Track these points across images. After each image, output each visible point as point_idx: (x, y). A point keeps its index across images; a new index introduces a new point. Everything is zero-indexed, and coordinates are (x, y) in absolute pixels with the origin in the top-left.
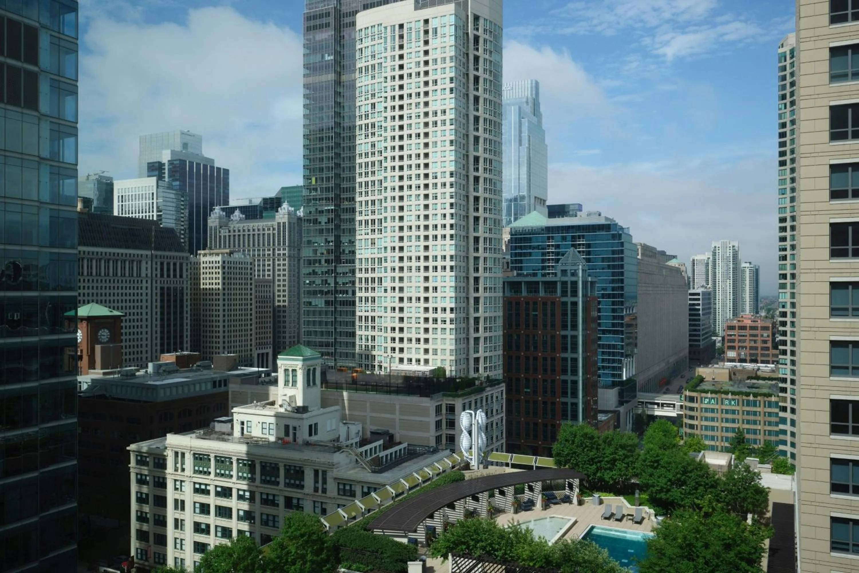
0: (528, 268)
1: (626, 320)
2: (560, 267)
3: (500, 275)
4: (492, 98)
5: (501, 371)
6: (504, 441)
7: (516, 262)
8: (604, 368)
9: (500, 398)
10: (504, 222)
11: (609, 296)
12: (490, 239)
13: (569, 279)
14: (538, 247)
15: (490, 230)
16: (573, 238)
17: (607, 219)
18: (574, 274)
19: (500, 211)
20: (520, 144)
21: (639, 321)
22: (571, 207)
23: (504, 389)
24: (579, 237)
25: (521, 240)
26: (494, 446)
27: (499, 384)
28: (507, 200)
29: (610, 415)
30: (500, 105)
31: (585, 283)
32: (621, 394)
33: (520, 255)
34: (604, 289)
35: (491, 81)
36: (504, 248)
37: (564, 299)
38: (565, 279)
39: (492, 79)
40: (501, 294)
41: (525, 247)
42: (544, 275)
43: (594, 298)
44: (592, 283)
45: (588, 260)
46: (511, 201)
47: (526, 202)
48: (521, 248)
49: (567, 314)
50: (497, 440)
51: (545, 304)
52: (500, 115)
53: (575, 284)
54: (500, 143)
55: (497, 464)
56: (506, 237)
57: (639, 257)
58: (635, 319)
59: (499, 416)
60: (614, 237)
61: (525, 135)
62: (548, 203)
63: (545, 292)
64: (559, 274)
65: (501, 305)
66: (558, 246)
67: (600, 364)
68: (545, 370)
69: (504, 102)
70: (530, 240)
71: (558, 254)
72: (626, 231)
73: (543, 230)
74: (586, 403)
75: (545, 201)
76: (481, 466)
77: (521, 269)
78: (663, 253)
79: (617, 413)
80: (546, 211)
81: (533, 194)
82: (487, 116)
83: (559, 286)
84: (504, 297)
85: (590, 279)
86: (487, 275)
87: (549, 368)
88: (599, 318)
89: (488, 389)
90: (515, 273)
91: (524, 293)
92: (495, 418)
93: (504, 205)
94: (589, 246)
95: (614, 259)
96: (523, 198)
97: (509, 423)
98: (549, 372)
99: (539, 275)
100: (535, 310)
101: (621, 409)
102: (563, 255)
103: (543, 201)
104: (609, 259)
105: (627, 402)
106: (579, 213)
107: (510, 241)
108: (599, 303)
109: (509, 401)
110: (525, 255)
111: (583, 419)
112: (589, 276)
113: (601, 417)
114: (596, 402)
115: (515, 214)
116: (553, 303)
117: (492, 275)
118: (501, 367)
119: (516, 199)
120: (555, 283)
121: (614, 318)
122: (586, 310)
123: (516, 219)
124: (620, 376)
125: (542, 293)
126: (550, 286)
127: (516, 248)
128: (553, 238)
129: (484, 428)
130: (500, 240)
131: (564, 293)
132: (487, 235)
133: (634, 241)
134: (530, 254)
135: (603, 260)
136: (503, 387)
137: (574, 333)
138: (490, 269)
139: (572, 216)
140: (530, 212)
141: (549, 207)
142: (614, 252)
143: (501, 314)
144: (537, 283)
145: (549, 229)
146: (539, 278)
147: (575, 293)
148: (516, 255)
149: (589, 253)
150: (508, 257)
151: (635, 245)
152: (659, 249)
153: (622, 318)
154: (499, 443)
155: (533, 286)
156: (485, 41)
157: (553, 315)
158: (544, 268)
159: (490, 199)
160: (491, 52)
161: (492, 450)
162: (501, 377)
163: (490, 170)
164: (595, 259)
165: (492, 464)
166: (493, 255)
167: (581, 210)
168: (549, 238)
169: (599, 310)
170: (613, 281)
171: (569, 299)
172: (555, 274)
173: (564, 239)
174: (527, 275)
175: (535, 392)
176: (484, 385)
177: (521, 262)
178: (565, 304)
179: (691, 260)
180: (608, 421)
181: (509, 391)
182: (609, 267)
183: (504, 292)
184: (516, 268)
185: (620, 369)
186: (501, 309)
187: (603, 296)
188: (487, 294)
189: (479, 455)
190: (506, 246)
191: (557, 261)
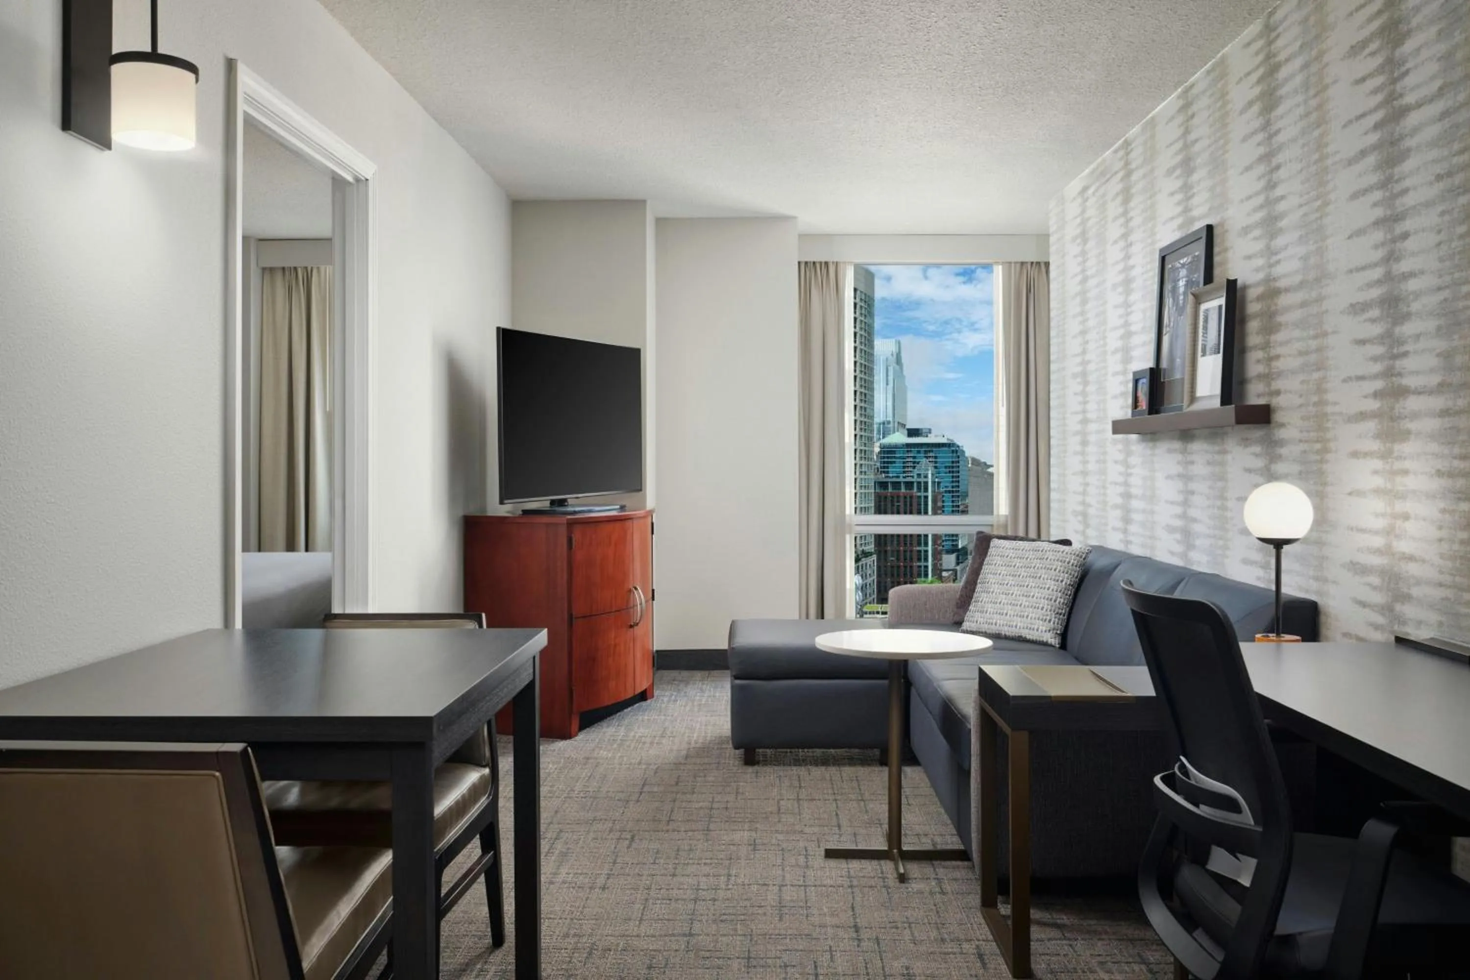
0: (893, 472)
1: (961, 508)
2: (916, 471)
3: (872, 476)
4: (866, 349)
5: (873, 546)
6: (875, 596)
7: (884, 467)
8: (946, 540)
9: (872, 565)
10: (875, 439)
11: (949, 492)
12: (865, 451)
13: (922, 480)
14: (900, 458)
15: (865, 444)
16: (926, 452)
17: (948, 439)
18: (926, 477)
19: (872, 431)
20: (887, 384)
21: (969, 509)
22: (924, 431)
23: (875, 558)
24: (930, 451)
25: (888, 452)
26: (868, 600)
27: (871, 555)
28: (877, 424)
29: (950, 572)
30: (872, 355)
31: (933, 482)
32: (958, 558)
33: (888, 463)
34: (946, 487)
35: (865, 337)
36: (875, 457)
37: (919, 494)
38: (919, 480)
39: (866, 335)
40: (873, 491)
41: (891, 457)
42: (904, 477)
43: (940, 493)
44: (939, 483)
45: (936, 467)
46: (880, 424)
47: (891, 425)
48: (888, 458)
49: (920, 505)
50: (870, 596)
51: (905, 497)
52: (872, 362)
53: (926, 483)
54: (872, 382)
55: (870, 613)
56: (877, 450)
57: (970, 465)
58: (967, 507)
59: (872, 579)
60: (953, 451)
61: (891, 378)
62: (908, 427)
63: (906, 489)
64: (916, 477)
65: (873, 498)
66: (914, 457)
67: (944, 539)
68: (905, 544)
69: (875, 354)
70: (894, 452)
71: (914, 463)
72: (961, 448)
73: (903, 445)
74: (934, 566)
75: (905, 425)
76: (858, 616)
77: (888, 472)
78: (985, 464)
79: (955, 571)
80: (906, 432)
81: (897, 420)
82: (863, 362)
83: (915, 484)
84: (875, 492)
85: (937, 480)
86: (863, 476)
87: (908, 543)
88: (943, 506)
89: (863, 559)
90: (883, 475)
91: (890, 490)
92: (869, 580)
93: (875, 426)
94: (936, 457)
95: (953, 467)
96: (889, 422)
97: (879, 583)
98: (908, 545)
99: (901, 478)
100: (898, 502)
101: (958, 568)
102: (918, 463)
103: (904, 426)
104: (949, 467)
105: (962, 563)
106: (929, 435)
107: (880, 453)
108: (943, 496)
109: (879, 567)
110: (891, 463)
111: (932, 576)
112: (937, 477)
113: (944, 574)
114: (941, 565)
115: (883, 434)
116: (911, 497)
117: (866, 477)
118: (873, 543)
119: (884, 423)
120: (912, 483)
121: (953, 506)
122: (935, 501)
123: (884, 437)
124: (957, 545)
125: (903, 490)
126: (909, 485)
127: (884, 458)
128: (911, 451)
129: (860, 588)
130: (872, 452)
131: (919, 489)
132: (863, 448)
133: (967, 454)
134: (894, 462)
135: (946, 467)
136: (875, 557)
138: (865, 472)
139: (924, 436)
140: (894, 432)
141: (909, 430)
142: (953, 462)
143: (873, 505)
144: (900, 483)
145: (908, 445)
146: (901, 479)
147: (926, 490)
148: (884, 462)
149: (936, 462)
150: (878, 464)
151: (967, 458)
152: (983, 460)
153: (958, 506)
154: (872, 598)
155: (897, 485)
156: (861, 307)
157: (911, 505)
158: (904, 472)
159: (865, 422)
160: (865, 316)
161: (866, 603)
162: (873, 550)
163: (865, 401)
164: (941, 467)
165: (866, 613)
166: (867, 462)
167: (930, 433)
168: (908, 451)
169: (943, 502)
170: (953, 482)
171: (922, 494)
172: (913, 477)
173: (919, 452)
174: (893, 477)
175: (898, 559)
176: (860, 556)
177: (888, 467)
178: (920, 497)
180: (949, 577)
181: (879, 560)
182: (950, 472)
183: (875, 489)
184: (884, 472)
185: (957, 540)
186: (873, 502)
187: (946, 492)
188: (863, 491)
189: (856, 607)
190: (877, 456)
191: (914, 467)
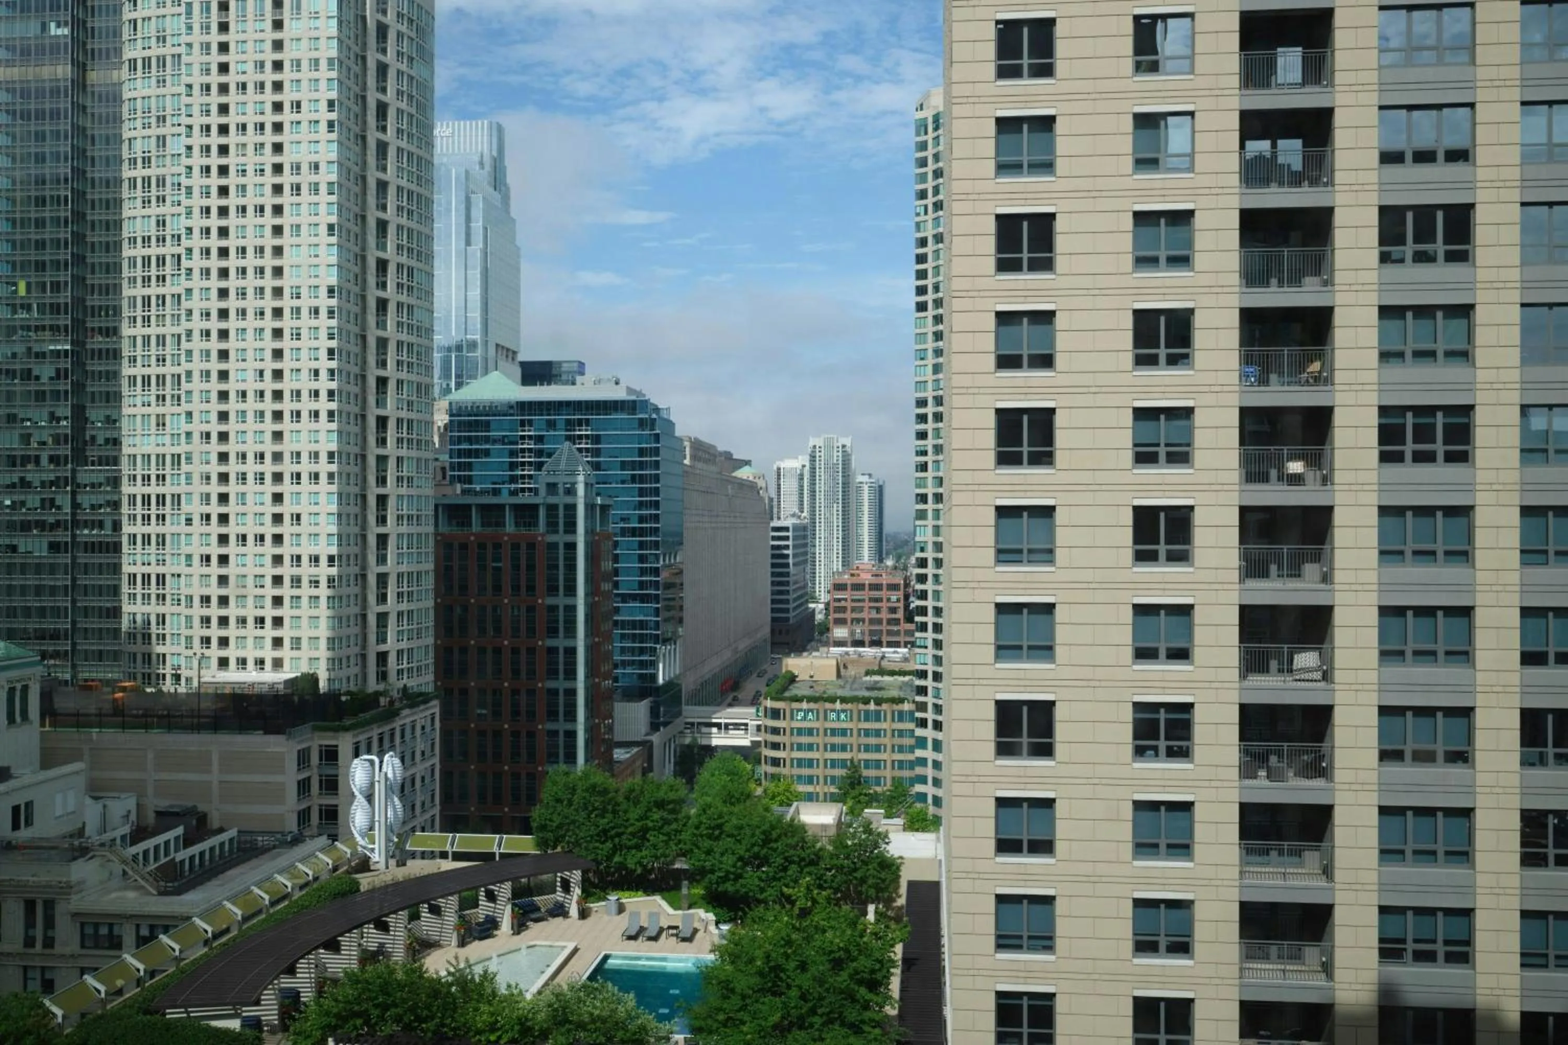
0: (483, 479)
1: (664, 576)
2: (544, 477)
3: (429, 491)
4: (413, 149)
5: (430, 677)
6: (437, 810)
7: (460, 466)
8: (624, 664)
9: (428, 729)
10: (437, 390)
11: (633, 532)
12: (410, 422)
13: (560, 500)
14: (502, 440)
15: (410, 404)
16: (570, 424)
17: (630, 390)
18: (571, 491)
19: (429, 369)
20: (468, 243)
21: (687, 579)
22: (565, 367)
23: (437, 710)
24: (580, 422)
25: (471, 426)
26: (417, 822)
27: (426, 702)
28: (441, 349)
29: (635, 750)
30: (430, 163)
31: (590, 507)
32: (654, 712)
33: (469, 453)
34: (625, 519)
35: (411, 116)
36: (436, 439)
37: (552, 538)
38: (552, 500)
39: (412, 110)
40: (431, 529)
41: (477, 440)
42: (514, 493)
43: (607, 536)
44: (604, 508)
45: (597, 466)
46: (449, 349)
47: (479, 353)
48: (469, 440)
49: (556, 567)
50: (424, 811)
51: (515, 547)
52: (430, 182)
53: (571, 509)
54: (430, 238)
55: (423, 855)
56: (441, 419)
57: (687, 462)
58: (681, 572)
59: (428, 764)
60: (642, 423)
61: (477, 225)
62: (521, 357)
63: (517, 524)
64: (543, 491)
65: (431, 549)
66: (540, 439)
67: (617, 658)
68: (516, 672)
69: (436, 161)
70: (487, 426)
71: (540, 453)
72: (664, 415)
73: (511, 407)
74: (591, 730)
75: (515, 353)
76: (392, 862)
77: (469, 480)
78: (728, 456)
79: (647, 746)
80: (518, 371)
81: (493, 339)
82: (404, 183)
83: (542, 513)
84: (436, 534)
85: (599, 501)
86: (404, 491)
87: (523, 667)
88: (616, 572)
89: (406, 712)
90: (458, 487)
91: (476, 527)
92: (420, 768)
93: (437, 356)
94: (597, 439)
95: (642, 465)
96: (473, 345)
97: (446, 775)
98: (523, 675)
99: (505, 493)
100: (497, 559)
101: (655, 738)
102: (550, 455)
103: (511, 353)
104: (633, 465)
105: (666, 724)
106: (579, 379)
107: (448, 427)
108: (616, 545)
109: (446, 734)
110: (477, 453)
111: (587, 761)
112: (598, 494)
113: (620, 754)
114: (610, 728)
115: (457, 376)
116: (531, 546)
117: (413, 492)
118: (431, 669)
119: (459, 348)
120: (535, 507)
121: (643, 572)
122: (593, 558)
123: (459, 385)
124: (654, 677)
125: (510, 528)
126: (526, 513)
127: (460, 440)
128: (530, 423)
129: (397, 789)
130: (430, 423)
131: (552, 526)
132: (404, 414)
133: (678, 433)
134: (487, 453)
135: (624, 465)
136: (435, 707)
137: (569, 601)
138: (410, 479)
139: (566, 383)
140: (486, 372)
141: (523, 365)
142: (642, 452)
143: (431, 566)
144: (501, 507)
145: (524, 407)
146: (505, 499)
147: (571, 526)
148: (460, 453)
149: (597, 453)
150: (445, 457)
151: (681, 440)
152: (721, 448)
153: (656, 571)
154: (427, 816)
155: (492, 513)
156: (400, 35)
157: (531, 567)
158: (513, 480)
159: (410, 346)
160: (411, 59)
161: (413, 830)
162: (430, 689)
163: (410, 289)
164: (610, 465)
165: (413, 855)
166: (414, 453)
167: (582, 373)
168: (523, 423)
169: (616, 559)
170: (641, 505)
171: (560, 538)
172: (535, 491)
173: (551, 425)
174: (483, 492)
175: (497, 714)
176: (397, 705)
177: (469, 466)
178: (553, 546)
179: (775, 468)
180: (632, 760)
181: (446, 714)
182: (633, 479)
183: (436, 525)
184: (460, 479)
185: (654, 664)
186: (431, 558)
187: (624, 532)
188: (404, 529)
189: (388, 840)
190: (441, 436)
191: (539, 466)
